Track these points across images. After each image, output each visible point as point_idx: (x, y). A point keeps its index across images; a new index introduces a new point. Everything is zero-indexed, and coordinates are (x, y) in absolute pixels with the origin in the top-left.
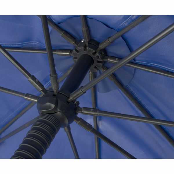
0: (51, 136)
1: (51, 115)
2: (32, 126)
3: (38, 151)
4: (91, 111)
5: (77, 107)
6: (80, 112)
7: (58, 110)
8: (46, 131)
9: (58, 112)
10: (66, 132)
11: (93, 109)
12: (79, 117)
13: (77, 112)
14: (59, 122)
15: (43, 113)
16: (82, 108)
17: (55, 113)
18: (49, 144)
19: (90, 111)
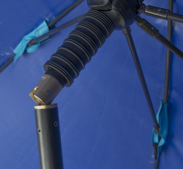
0: (99, 40)
1: (102, 13)
2: (77, 25)
3: (79, 59)
4: (158, 12)
5: (140, 5)
6: (143, 12)
7: (113, 7)
8: (93, 34)
9: (112, 9)
10: (125, 34)
11: (161, 10)
12: (143, 18)
13: (139, 12)
14: (113, 23)
15: (93, 9)
16: (146, 6)
17: (109, 10)
18: (96, 51)
19: (156, 12)
